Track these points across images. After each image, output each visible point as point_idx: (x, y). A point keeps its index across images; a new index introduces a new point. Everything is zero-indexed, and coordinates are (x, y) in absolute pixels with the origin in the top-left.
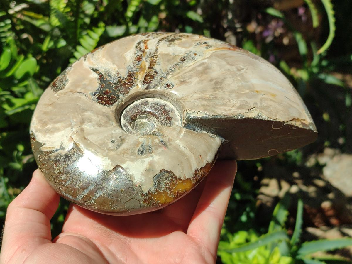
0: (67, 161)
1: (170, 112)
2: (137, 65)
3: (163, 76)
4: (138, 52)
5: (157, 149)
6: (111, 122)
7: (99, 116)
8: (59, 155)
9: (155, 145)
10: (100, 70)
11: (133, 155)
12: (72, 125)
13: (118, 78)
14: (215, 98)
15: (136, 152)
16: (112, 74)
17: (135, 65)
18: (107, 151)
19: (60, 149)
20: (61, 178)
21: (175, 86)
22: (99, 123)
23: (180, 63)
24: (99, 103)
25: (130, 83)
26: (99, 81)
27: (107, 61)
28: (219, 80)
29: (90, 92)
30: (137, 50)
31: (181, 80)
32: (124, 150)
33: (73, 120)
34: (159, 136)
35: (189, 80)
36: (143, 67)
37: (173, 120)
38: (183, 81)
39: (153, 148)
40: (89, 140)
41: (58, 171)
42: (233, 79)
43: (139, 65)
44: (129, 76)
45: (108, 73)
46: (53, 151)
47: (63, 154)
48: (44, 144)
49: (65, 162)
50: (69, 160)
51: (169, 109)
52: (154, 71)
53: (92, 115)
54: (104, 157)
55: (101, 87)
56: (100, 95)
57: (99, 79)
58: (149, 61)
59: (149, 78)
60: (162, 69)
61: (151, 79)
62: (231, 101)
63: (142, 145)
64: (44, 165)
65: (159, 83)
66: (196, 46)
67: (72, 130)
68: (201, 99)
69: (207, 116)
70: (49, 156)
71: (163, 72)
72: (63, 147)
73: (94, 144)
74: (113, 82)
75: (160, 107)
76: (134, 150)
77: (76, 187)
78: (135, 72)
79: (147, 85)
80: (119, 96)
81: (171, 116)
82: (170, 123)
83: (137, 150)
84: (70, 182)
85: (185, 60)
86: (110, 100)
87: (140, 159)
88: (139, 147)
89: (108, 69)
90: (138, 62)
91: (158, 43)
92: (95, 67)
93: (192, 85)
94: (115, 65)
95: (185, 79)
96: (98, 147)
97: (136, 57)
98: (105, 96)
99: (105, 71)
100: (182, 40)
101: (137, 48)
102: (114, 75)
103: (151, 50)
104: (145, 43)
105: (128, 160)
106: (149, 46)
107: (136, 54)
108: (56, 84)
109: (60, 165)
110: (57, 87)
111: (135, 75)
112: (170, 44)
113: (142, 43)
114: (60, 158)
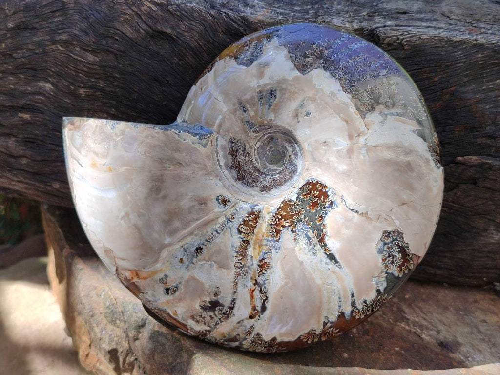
0: (377, 93)
1: (230, 165)
2: (266, 252)
3: (230, 223)
4: (264, 283)
5: (251, 97)
6: (310, 149)
7: (326, 161)
8: (388, 107)
9: (254, 104)
10: (324, 254)
11: (283, 89)
12: (365, 149)
13: (295, 231)
14: (163, 163)
15: (278, 94)
16: (304, 241)
17: (268, 252)
18: (317, 97)
19: (387, 114)
20: (387, 72)
21: (214, 197)
22: (326, 148)
23: (203, 244)
24: (326, 187)
25: (279, 218)
26: (325, 230)
27: (312, 272)
28: (154, 196)
29: (339, 209)
30: (265, 288)
31: (205, 207)
32: (294, 99)
33: (364, 157)
34: (248, 122)
35: (192, 204)
36: (257, 247)
37: (228, 150)
38: (202, 204)
39: (257, 100)
40: (342, 118)
41: (391, 82)
43: (263, 251)
44: (278, 232)
45: (310, 244)
46: (398, 115)
47: (382, 107)
48: (414, 131)
49: (379, 92)
50: (373, 94)
51: (232, 170)
52: (242, 234)
53: (336, 164)
54: (321, 88)
55: (321, 217)
56: (324, 201)
57: (325, 234)
58: (249, 258)
59: (250, 223)
60: (230, 236)
61: (247, 219)
62: (143, 153)
63: (270, 106)
64: (415, 101)
65: (237, 210)
66: (180, 283)
67: (366, 140)
68: (181, 164)
69: (177, 132)
70: (405, 111)
71: (229, 229)
72: (382, 116)
73: (335, 111)
74: (303, 225)
75: (243, 179)
76: (281, 97)
77: (366, 56)
78: (270, 239)
79: (254, 210)
80: (298, 198)
81: (230, 158)
82: (233, 145)
83: (277, 97)
84: (374, 64)
85: (197, 249)
86: (310, 190)
87: (275, 82)
88: (275, 102)
89: (311, 253)
90: (264, 259)
91: (233, 301)
92: (332, 266)
93: (190, 194)
94: (300, 259)
95: (199, 207)
96: (328, 105)
97: (266, 271)
98: (316, 200)
99: (316, 250)
100: (200, 306)
101: (266, 296)
102: (302, 239)
103: (245, 286)
104: (254, 308)
105: (290, 82)
106: (248, 297)
107: (268, 280)
108: (400, 254)
109: (388, 91)
110: (398, 245)
111: (271, 233)
112: (216, 294)
113: (259, 308)
114: (387, 101)
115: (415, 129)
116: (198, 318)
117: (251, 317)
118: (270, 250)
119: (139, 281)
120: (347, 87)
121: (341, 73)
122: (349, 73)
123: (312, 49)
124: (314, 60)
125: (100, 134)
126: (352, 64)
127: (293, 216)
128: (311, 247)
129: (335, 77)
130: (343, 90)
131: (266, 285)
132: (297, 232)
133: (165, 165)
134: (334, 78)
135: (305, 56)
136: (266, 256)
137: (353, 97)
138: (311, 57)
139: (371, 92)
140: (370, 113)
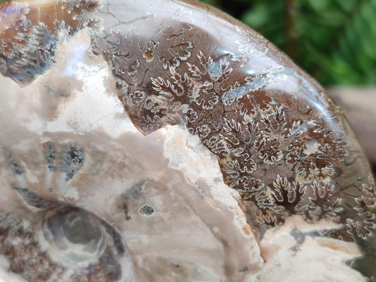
0: (293, 193)
5: (31, 150)
6: (148, 269)
8: (311, 218)
9: (36, 165)
11: (99, 152)
15: (88, 160)
18: (169, 185)
19: (306, 234)
20: (319, 148)
22: (179, 275)
32: (121, 176)
34: (26, 190)
39: (42, 157)
40: (216, 235)
41: (325, 170)
46: (326, 235)
47: (298, 219)
48: (348, 263)
49: (297, 191)
50: (285, 193)
54: (179, 168)
63: (70, 175)
64: (363, 204)
70: (341, 225)
72: (296, 238)
73: (203, 220)
76: (93, 166)
77: (281, 108)
83: (86, 164)
84: (296, 128)
87: (80, 134)
88: (81, 172)
96: (192, 206)
105: (114, 143)
109: (316, 188)
114: (310, 209)
115: (352, 257)
120: (234, 175)
121: (225, 143)
122: (242, 144)
123: (168, 77)
124: (170, 104)
126: (249, 124)
129: (210, 149)
130: (225, 180)
134: (208, 152)
135: (149, 89)
137: (242, 196)
138: (163, 95)
139: (282, 189)
140: (272, 229)
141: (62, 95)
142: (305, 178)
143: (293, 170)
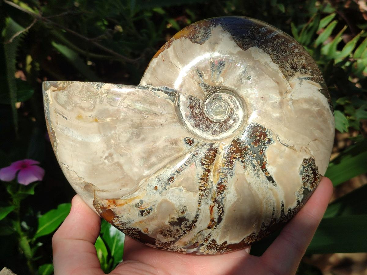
1: (189, 116)
2: (223, 177)
3: (195, 157)
4: (222, 201)
5: (206, 66)
7: (264, 111)
8: (302, 73)
9: (208, 71)
10: (265, 177)
12: (291, 102)
13: (244, 161)
14: (142, 114)
15: (226, 64)
16: (251, 168)
17: (225, 178)
18: (256, 66)
19: (302, 79)
20: (298, 51)
21: (182, 139)
22: (264, 101)
23: (174, 174)
24: (265, 129)
25: (231, 152)
26: (265, 160)
27: (256, 191)
28: (135, 139)
29: (275, 144)
30: (222, 204)
31: (176, 146)
33: (291, 107)
34: (203, 84)
35: (167, 144)
36: (216, 174)
37: (188, 105)
38: (173, 144)
39: (210, 68)
40: (274, 81)
41: (302, 57)
42: (119, 140)
43: (221, 177)
44: (232, 163)
45: (255, 170)
46: (309, 79)
47: (298, 74)
48: (319, 91)
49: (296, 63)
50: (292, 65)
51: (191, 120)
52: (205, 165)
53: (271, 113)
54: (258, 59)
55: (262, 150)
56: (264, 139)
57: (266, 162)
58: (210, 183)
59: (210, 157)
60: (195, 167)
61: (208, 154)
62: (126, 107)
63: (220, 72)
64: (317, 71)
65: (199, 148)
66: (154, 206)
67: (291, 95)
68: (157, 114)
69: (153, 91)
70: (312, 76)
71: (194, 162)
72: (300, 80)
73: (269, 76)
74: (250, 157)
75: (199, 126)
76: (228, 66)
77: (284, 39)
78: (225, 168)
79: (213, 148)
81: (189, 110)
82: (191, 101)
83: (226, 66)
84: (290, 45)
85: (169, 179)
86: (253, 132)
88: (224, 69)
89: (256, 176)
90: (221, 183)
91: (197, 216)
92: (270, 185)
93: (164, 137)
94: (248, 181)
95: (172, 146)
96: (264, 72)
97: (223, 191)
98: (258, 138)
99: (259, 174)
100: (169, 222)
101: (222, 210)
102: (249, 166)
103: (207, 204)
104: (212, 220)
105: (235, 55)
106: (208, 212)
107: (224, 198)
108: (313, 175)
109: (301, 63)
110: (312, 168)
111: (226, 163)
112: (183, 212)
113: (216, 220)
114: (301, 70)
115: (320, 89)
116: (166, 232)
117: (209, 227)
118: (226, 176)
119: (116, 207)
120: (275, 59)
121: (270, 50)
122: (275, 50)
123: (248, 33)
124: (250, 41)
125: (86, 92)
126: (276, 44)
127: (242, 150)
128: (256, 172)
130: (273, 62)
131: (223, 202)
132: (245, 162)
133: (144, 115)
134: (266, 53)
135: (243, 38)
136: (223, 180)
137: (280, 66)
138: (248, 39)
139: (291, 63)
140: (292, 77)
141: (216, 44)
142: (297, 59)
143: (293, 57)
